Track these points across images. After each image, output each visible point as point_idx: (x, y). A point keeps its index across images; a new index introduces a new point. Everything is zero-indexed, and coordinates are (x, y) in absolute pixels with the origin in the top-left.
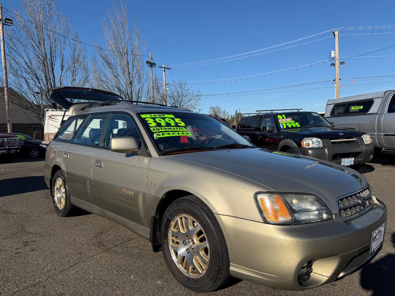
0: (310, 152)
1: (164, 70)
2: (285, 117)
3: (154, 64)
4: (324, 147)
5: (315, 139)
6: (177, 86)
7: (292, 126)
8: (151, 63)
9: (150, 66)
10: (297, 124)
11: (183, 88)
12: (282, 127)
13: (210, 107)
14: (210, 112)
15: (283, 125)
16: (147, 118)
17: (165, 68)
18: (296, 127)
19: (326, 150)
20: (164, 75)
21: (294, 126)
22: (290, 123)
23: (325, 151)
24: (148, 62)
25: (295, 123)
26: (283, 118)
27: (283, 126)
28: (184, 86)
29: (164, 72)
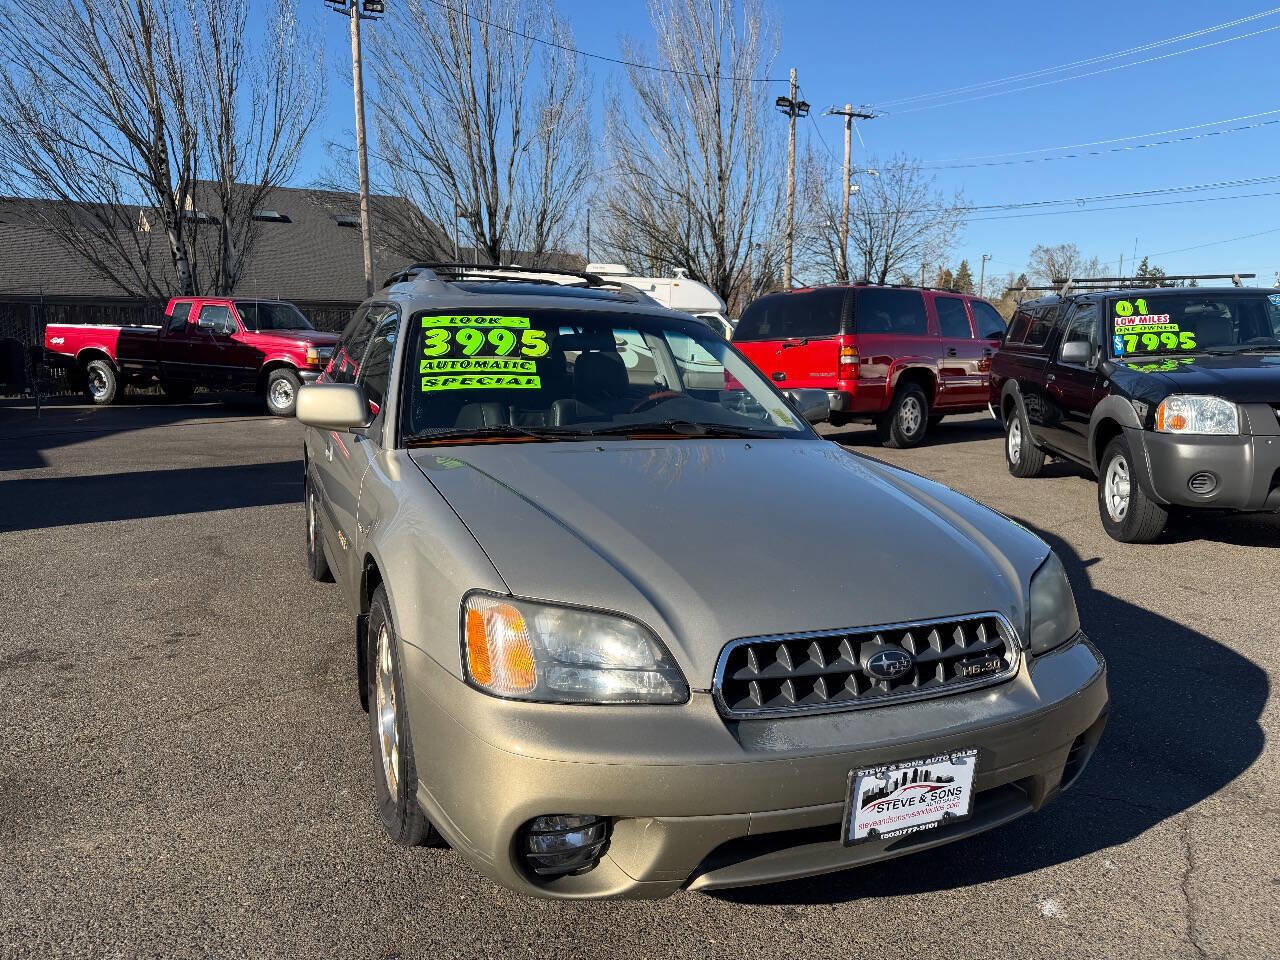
0: (1185, 451)
1: (850, 120)
2: (1143, 309)
3: (804, 105)
4: (1245, 435)
5: (1211, 402)
6: (885, 177)
7: (1162, 345)
8: (792, 105)
9: (789, 114)
10: (1184, 336)
11: (905, 183)
12: (1119, 346)
13: (1035, 247)
14: (1035, 264)
15: (1126, 338)
16: (431, 328)
17: (851, 115)
18: (1179, 351)
19: (1247, 447)
20: (847, 139)
21: (1172, 344)
22: (1159, 334)
23: (1243, 451)
24: (781, 101)
25: (1177, 334)
26: (1136, 312)
27: (1126, 343)
28: (908, 175)
29: (847, 132)
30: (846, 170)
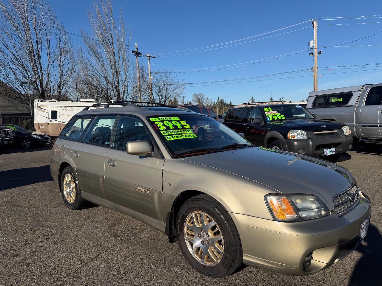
0: (295, 143)
1: (149, 58)
2: (271, 110)
3: (140, 53)
4: (309, 138)
5: (300, 132)
6: (163, 74)
7: (278, 118)
8: (136, 53)
9: (136, 56)
10: (282, 116)
11: (168, 77)
12: (268, 119)
15: (269, 117)
16: (156, 121)
17: (149, 57)
18: (282, 120)
19: (310, 141)
20: (149, 63)
21: (280, 118)
22: (276, 116)
23: (309, 142)
24: (133, 52)
25: (280, 115)
26: (269, 111)
27: (270, 118)
28: (169, 74)
29: (149, 61)
30: (149, 72)
